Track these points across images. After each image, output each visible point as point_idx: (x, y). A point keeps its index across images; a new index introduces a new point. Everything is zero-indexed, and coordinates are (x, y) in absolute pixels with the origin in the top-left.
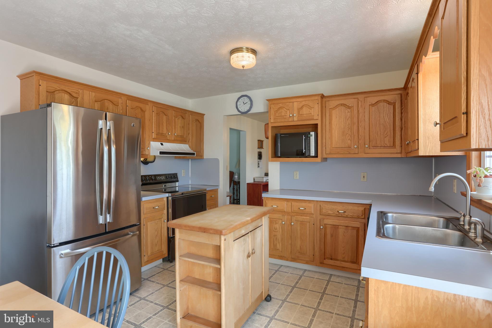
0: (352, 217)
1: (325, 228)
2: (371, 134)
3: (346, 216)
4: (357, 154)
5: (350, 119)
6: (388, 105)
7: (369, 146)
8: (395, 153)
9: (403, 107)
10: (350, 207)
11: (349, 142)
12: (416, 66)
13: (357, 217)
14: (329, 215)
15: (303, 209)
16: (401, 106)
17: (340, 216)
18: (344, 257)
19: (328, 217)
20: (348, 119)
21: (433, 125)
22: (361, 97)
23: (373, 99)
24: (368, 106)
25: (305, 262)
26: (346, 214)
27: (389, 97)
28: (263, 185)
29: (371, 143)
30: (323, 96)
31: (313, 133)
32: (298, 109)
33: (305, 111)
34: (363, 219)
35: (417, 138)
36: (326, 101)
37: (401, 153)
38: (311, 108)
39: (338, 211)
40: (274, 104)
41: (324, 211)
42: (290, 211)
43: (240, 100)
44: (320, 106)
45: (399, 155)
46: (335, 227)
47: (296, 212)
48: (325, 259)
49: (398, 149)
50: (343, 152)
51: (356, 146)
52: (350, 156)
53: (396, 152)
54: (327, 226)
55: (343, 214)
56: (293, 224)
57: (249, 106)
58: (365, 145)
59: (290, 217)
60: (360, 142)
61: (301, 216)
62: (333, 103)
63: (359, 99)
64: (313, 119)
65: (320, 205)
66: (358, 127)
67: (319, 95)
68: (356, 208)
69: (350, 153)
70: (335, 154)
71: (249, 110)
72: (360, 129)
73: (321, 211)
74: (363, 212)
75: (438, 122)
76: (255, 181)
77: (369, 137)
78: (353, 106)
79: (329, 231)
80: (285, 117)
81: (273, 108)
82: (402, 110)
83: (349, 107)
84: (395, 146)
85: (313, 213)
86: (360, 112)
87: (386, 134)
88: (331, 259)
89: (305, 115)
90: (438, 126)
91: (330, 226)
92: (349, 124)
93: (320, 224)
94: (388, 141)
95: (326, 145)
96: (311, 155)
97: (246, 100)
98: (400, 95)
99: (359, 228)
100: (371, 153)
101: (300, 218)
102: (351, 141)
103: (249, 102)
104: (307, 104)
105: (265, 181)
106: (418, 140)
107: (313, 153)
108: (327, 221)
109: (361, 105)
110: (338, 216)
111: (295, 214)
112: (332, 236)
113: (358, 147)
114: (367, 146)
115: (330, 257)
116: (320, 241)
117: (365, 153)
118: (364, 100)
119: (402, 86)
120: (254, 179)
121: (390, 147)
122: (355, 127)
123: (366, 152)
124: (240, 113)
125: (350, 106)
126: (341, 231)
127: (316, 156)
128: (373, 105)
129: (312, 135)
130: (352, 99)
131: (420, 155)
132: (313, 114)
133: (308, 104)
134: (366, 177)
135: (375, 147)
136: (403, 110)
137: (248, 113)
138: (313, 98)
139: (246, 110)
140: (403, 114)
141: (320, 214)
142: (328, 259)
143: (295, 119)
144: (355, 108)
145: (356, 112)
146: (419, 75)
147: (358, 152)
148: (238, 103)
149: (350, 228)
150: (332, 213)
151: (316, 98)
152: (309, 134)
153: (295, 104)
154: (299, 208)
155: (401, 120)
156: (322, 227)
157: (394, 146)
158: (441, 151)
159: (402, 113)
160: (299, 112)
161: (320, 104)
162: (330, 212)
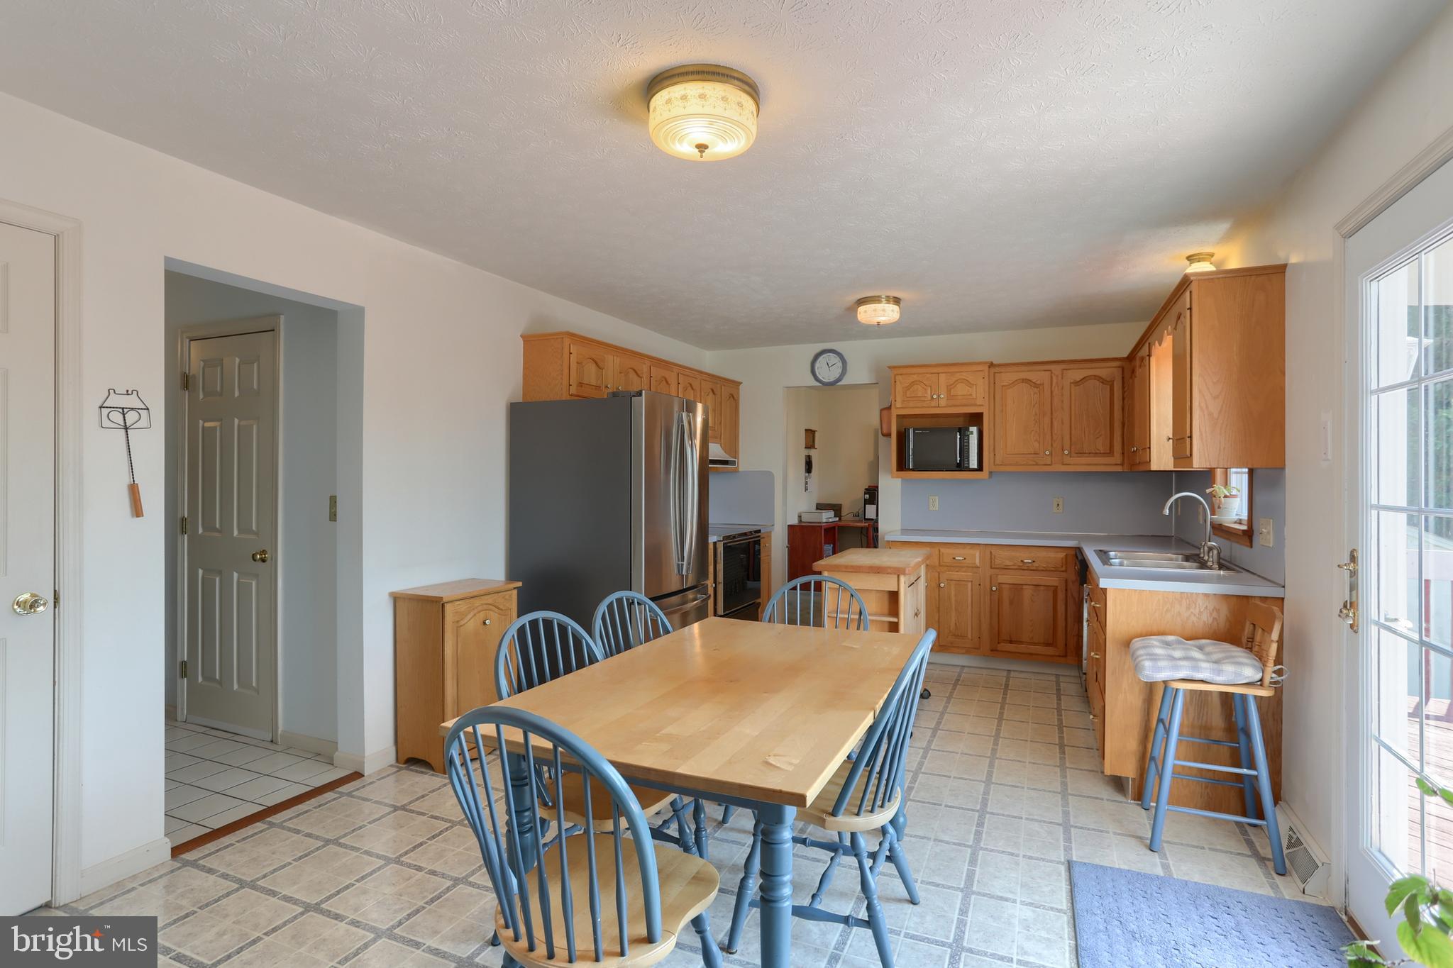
0: (1045, 570)
1: (1000, 590)
2: (1073, 432)
3: (1034, 568)
4: (1049, 465)
5: (1037, 405)
6: (1101, 384)
7: (1070, 452)
8: (1112, 463)
9: (1126, 389)
10: (1043, 554)
11: (1036, 444)
12: (1147, 345)
13: (1053, 569)
14: (1006, 568)
15: (961, 558)
16: (1123, 388)
17: (1026, 568)
18: (1032, 638)
19: (1004, 571)
20: (1034, 406)
21: (1166, 440)
22: (1057, 369)
23: (1078, 375)
24: (1069, 384)
25: (964, 651)
26: (1035, 564)
27: (1103, 372)
28: (825, 530)
29: (1073, 447)
30: (991, 365)
31: (974, 429)
32: (947, 386)
33: (961, 390)
34: (1063, 571)
35: (1148, 446)
36: (995, 373)
37: (1122, 464)
38: (970, 385)
39: (1022, 561)
40: (901, 374)
41: (998, 561)
42: (937, 564)
43: (821, 359)
44: (987, 382)
45: (1119, 469)
46: (1017, 588)
47: (948, 564)
48: (999, 643)
49: (1117, 458)
50: (1025, 463)
51: (1047, 453)
52: (1036, 468)
53: (1114, 462)
54: (1004, 586)
55: (1030, 565)
56: (942, 585)
57: (840, 370)
58: (1063, 450)
59: (937, 575)
60: (1054, 445)
61: (957, 571)
62: (1007, 377)
63: (1053, 372)
64: (976, 405)
65: (991, 552)
66: (1052, 419)
67: (985, 363)
68: (1052, 554)
69: (1037, 464)
70: (1010, 465)
71: (839, 380)
72: (1055, 424)
73: (993, 561)
74: (1064, 560)
75: (1171, 437)
76: (803, 520)
77: (1071, 438)
78: (1043, 384)
79: (1006, 595)
80: (923, 399)
81: (901, 383)
82: (1124, 392)
83: (1036, 385)
84: (1113, 452)
85: (978, 565)
86: (1054, 394)
87: (1099, 433)
88: (1011, 642)
89: (960, 397)
90: (1171, 441)
91: (1008, 586)
92: (1036, 414)
93: (991, 583)
94: (1101, 445)
95: (994, 449)
96: (970, 467)
97: (833, 359)
98: (1120, 369)
99: (1057, 587)
100: (1074, 465)
101: (956, 575)
102: (1039, 443)
103: (840, 364)
104: (964, 377)
105: (824, 521)
106: (1150, 448)
107: (974, 463)
108: (1002, 579)
109: (1057, 383)
110: (1023, 568)
111: (946, 568)
112: (1011, 603)
113: (1051, 454)
114: (1066, 452)
115: (1009, 639)
116: (991, 612)
117: (1063, 465)
118: (1062, 375)
119: (1125, 354)
120: (800, 517)
121: (1104, 454)
122: (1047, 420)
123: (1065, 463)
124: (819, 384)
125: (1038, 382)
126: (1027, 593)
127: (980, 468)
128: (1077, 383)
129: (972, 433)
130: (1040, 371)
131: (1152, 469)
132: (974, 396)
133: (968, 379)
134: (1061, 506)
135: (1081, 454)
136: (1126, 394)
137: (838, 384)
138: (975, 368)
139: (832, 379)
140: (1126, 402)
141: (991, 568)
142: (1005, 641)
143: (942, 403)
144: (1047, 387)
145: (1047, 393)
146: (1151, 358)
147: (1052, 461)
148: (817, 365)
149: (1042, 588)
150: (1011, 564)
151: (980, 368)
152: (968, 430)
153: (942, 377)
154: (954, 558)
155: (1123, 409)
156: (994, 589)
157: (1111, 452)
158: (1174, 468)
159: (1123, 399)
160: (949, 391)
161: (987, 379)
162: (1008, 563)
